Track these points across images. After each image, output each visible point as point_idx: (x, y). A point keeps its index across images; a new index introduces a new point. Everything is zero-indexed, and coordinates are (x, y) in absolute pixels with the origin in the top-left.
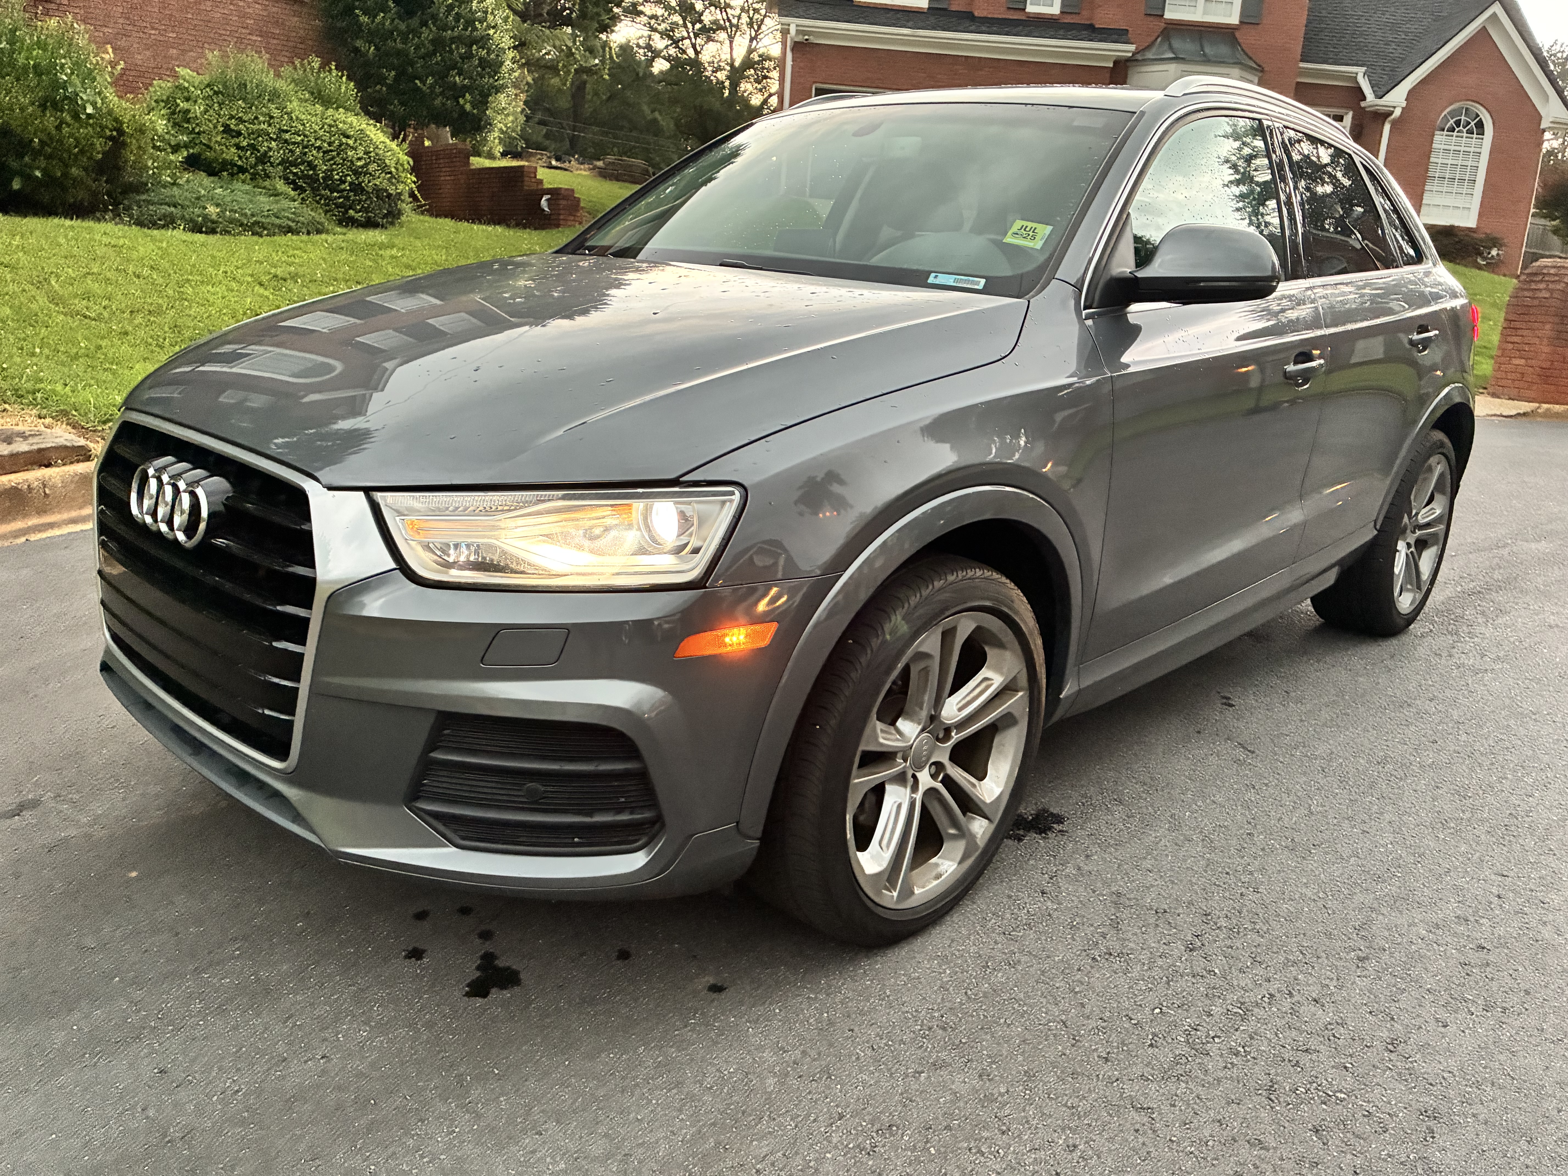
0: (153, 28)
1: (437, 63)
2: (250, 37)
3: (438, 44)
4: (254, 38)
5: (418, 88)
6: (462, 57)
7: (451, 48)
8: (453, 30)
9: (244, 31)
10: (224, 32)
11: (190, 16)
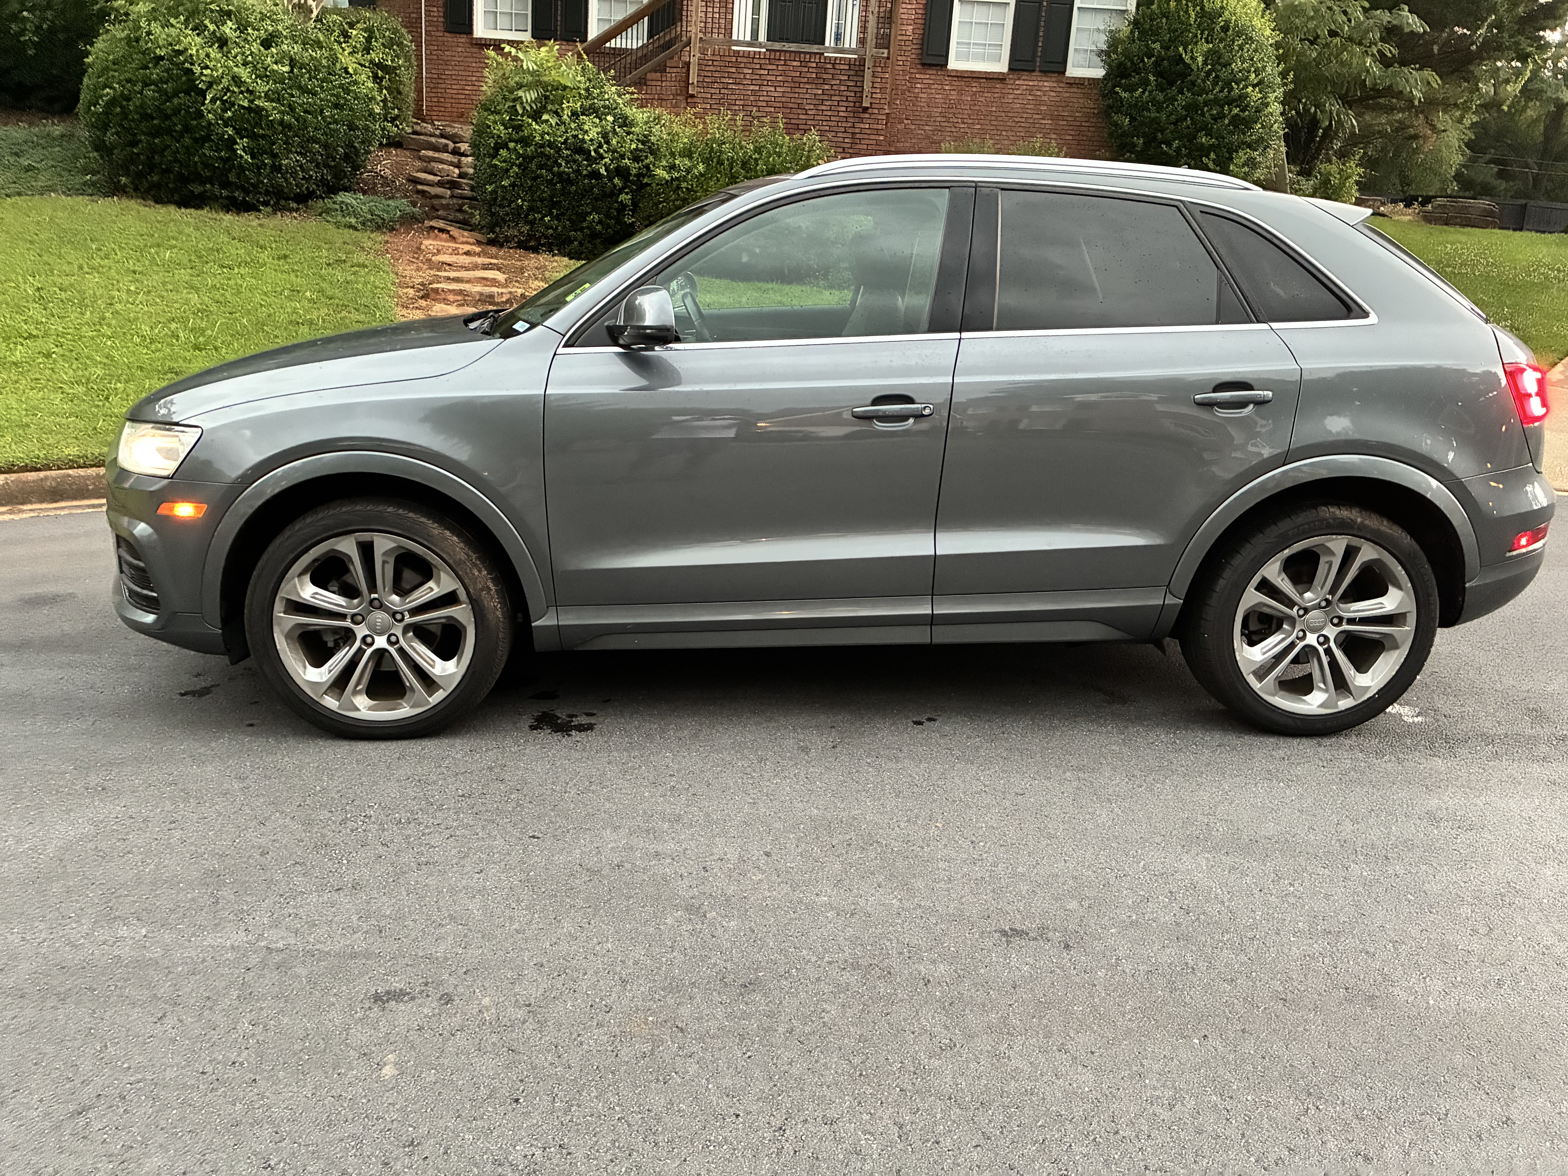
0: (963, 123)
1: (1188, 127)
2: (1043, 122)
3: (1192, 108)
4: (1046, 122)
5: (1165, 153)
6: (1215, 119)
7: (1202, 111)
8: (1207, 94)
9: (1037, 116)
10: (1020, 120)
11: (994, 109)
